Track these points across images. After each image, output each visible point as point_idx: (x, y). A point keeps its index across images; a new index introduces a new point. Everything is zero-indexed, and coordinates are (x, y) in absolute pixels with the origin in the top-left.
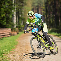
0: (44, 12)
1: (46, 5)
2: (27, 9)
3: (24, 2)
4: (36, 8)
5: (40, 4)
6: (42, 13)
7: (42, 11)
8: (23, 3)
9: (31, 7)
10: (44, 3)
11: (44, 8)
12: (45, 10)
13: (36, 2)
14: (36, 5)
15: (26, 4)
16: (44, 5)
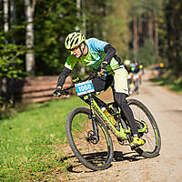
0: (161, 31)
1: (169, 11)
2: (115, 22)
3: (108, 4)
4: (141, 20)
5: (152, 11)
6: (157, 34)
7: (157, 30)
8: (104, 6)
9: (128, 18)
10: (161, 7)
11: (161, 21)
12: (165, 26)
13: (141, 4)
14: (141, 11)
15: (112, 10)
16: (161, 13)
